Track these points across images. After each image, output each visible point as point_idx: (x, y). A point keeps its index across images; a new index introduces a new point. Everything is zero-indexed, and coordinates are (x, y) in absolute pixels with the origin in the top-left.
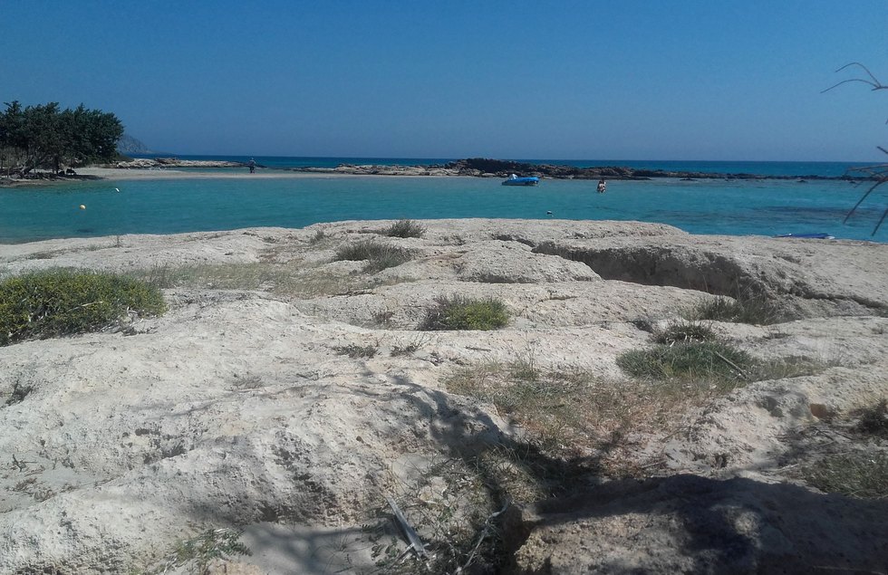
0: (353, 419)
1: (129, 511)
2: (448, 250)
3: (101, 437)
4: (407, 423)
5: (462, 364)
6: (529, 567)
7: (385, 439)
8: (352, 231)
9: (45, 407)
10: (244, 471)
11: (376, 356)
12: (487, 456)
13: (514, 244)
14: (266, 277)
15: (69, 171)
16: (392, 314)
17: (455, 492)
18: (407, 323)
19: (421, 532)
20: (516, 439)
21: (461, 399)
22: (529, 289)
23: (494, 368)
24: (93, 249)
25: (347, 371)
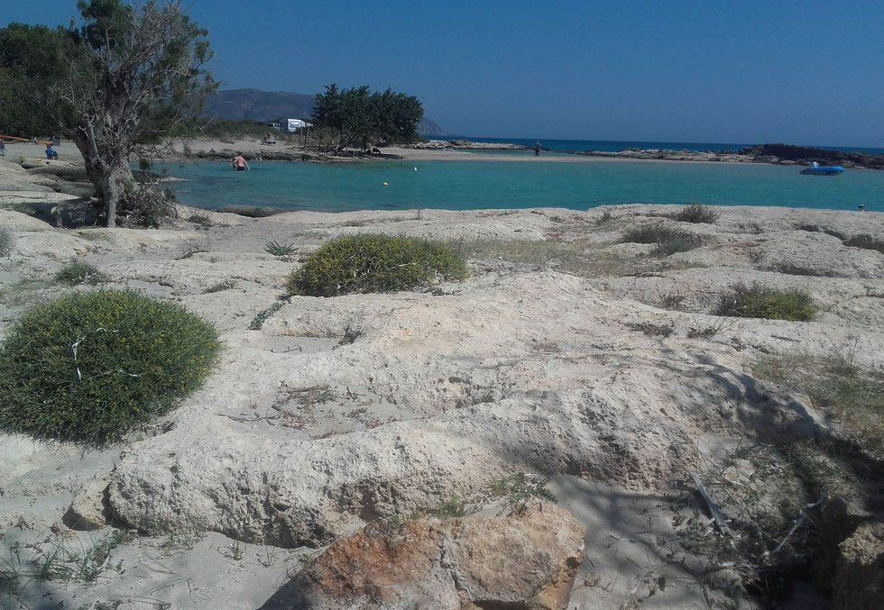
0: (657, 391)
1: (452, 443)
2: (744, 238)
3: (419, 381)
4: (713, 402)
5: (767, 352)
6: (858, 561)
7: (689, 414)
8: (641, 214)
9: (372, 349)
10: (552, 424)
11: (672, 336)
12: (799, 447)
13: (821, 236)
14: (553, 254)
15: (375, 150)
16: (682, 298)
17: (763, 477)
18: (698, 308)
19: (724, 510)
20: (833, 433)
21: (770, 385)
22: (842, 284)
23: (805, 360)
24: (397, 220)
25: (644, 346)
